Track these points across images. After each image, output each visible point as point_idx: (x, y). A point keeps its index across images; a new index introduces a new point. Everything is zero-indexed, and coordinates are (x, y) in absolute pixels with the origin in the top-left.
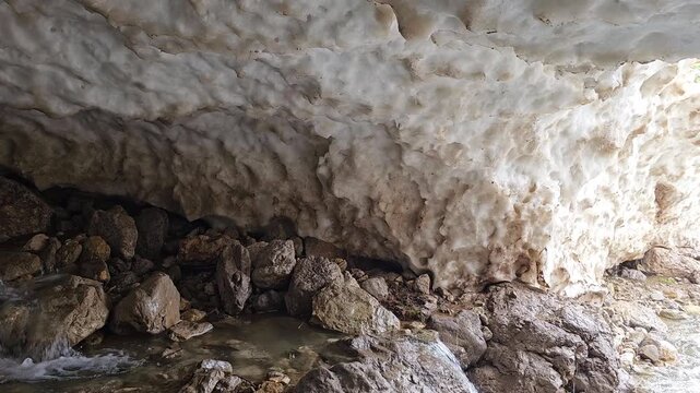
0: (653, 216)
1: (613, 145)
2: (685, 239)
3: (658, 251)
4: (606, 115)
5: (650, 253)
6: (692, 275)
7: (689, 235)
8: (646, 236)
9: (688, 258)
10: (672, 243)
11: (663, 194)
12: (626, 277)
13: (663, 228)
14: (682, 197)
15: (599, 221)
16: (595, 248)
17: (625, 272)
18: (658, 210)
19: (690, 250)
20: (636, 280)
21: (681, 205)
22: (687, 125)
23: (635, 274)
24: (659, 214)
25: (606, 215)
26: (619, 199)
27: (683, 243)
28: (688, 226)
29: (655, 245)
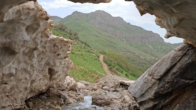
0: (48, 78)
1: (14, 51)
2: (59, 84)
3: (51, 89)
4: (10, 38)
5: (48, 90)
6: (60, 95)
7: (60, 83)
8: (46, 84)
9: (59, 90)
10: (55, 86)
11: (51, 71)
12: (40, 99)
13: (52, 82)
14: (57, 72)
15: (23, 81)
16: (21, 91)
17: (40, 97)
18: (50, 76)
19: (60, 88)
20: (43, 99)
21: (57, 74)
22: (53, 49)
23: (43, 97)
24: (50, 77)
25: (26, 79)
26: (32, 73)
27: (58, 86)
28: (60, 81)
29: (50, 87)
